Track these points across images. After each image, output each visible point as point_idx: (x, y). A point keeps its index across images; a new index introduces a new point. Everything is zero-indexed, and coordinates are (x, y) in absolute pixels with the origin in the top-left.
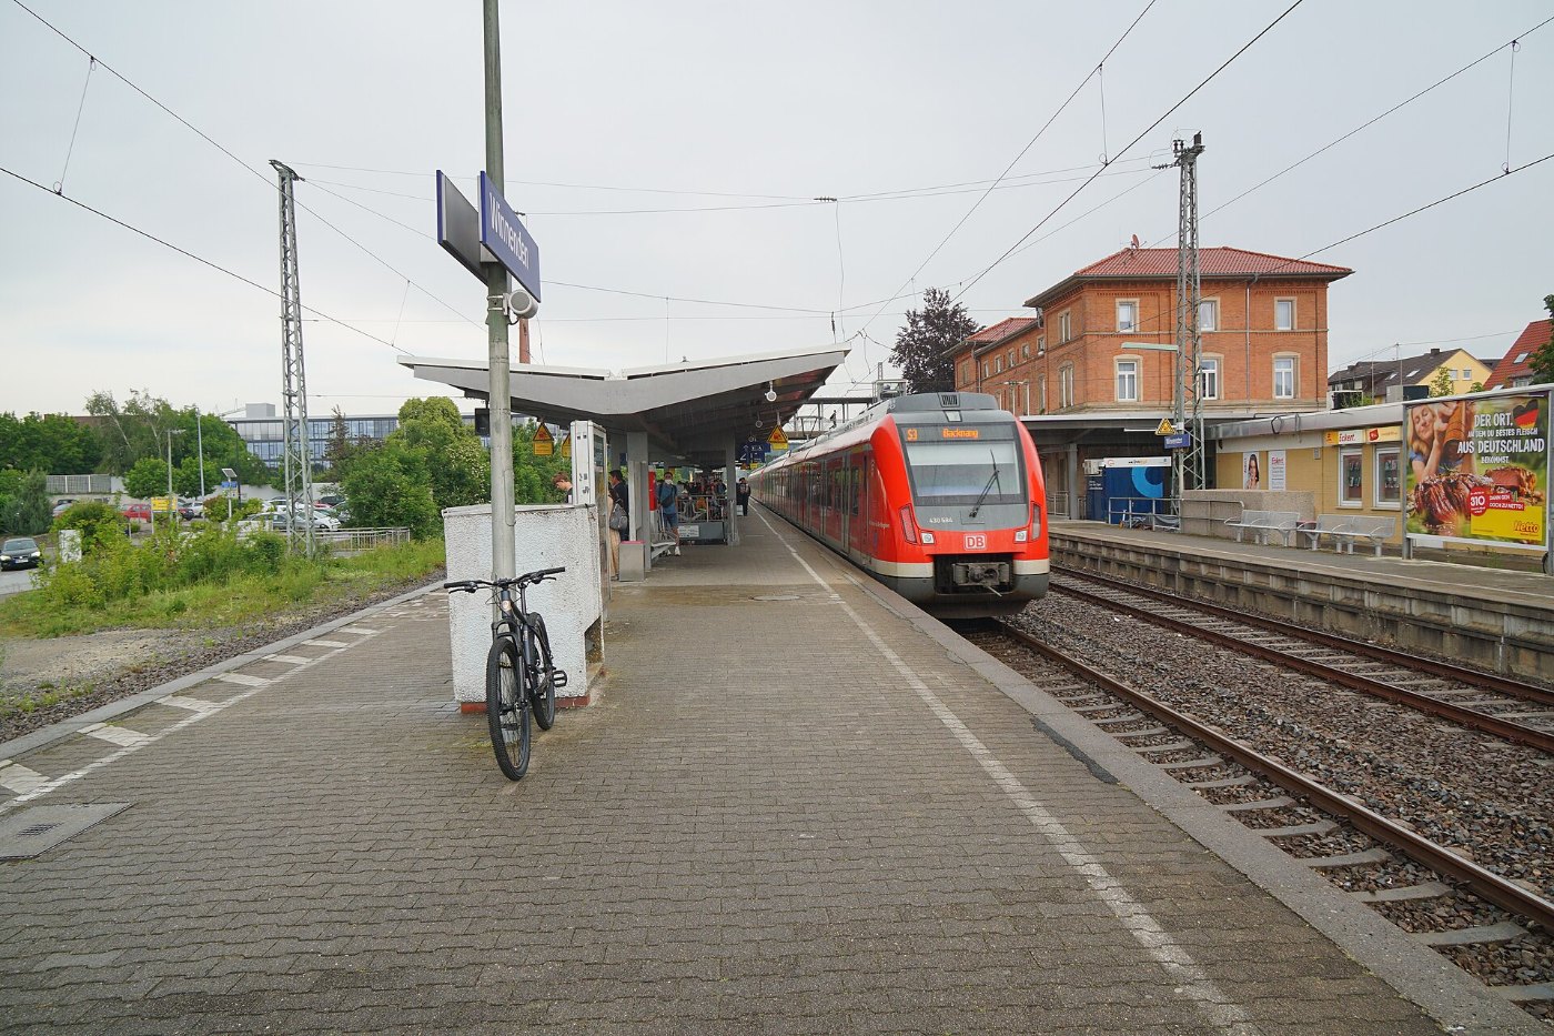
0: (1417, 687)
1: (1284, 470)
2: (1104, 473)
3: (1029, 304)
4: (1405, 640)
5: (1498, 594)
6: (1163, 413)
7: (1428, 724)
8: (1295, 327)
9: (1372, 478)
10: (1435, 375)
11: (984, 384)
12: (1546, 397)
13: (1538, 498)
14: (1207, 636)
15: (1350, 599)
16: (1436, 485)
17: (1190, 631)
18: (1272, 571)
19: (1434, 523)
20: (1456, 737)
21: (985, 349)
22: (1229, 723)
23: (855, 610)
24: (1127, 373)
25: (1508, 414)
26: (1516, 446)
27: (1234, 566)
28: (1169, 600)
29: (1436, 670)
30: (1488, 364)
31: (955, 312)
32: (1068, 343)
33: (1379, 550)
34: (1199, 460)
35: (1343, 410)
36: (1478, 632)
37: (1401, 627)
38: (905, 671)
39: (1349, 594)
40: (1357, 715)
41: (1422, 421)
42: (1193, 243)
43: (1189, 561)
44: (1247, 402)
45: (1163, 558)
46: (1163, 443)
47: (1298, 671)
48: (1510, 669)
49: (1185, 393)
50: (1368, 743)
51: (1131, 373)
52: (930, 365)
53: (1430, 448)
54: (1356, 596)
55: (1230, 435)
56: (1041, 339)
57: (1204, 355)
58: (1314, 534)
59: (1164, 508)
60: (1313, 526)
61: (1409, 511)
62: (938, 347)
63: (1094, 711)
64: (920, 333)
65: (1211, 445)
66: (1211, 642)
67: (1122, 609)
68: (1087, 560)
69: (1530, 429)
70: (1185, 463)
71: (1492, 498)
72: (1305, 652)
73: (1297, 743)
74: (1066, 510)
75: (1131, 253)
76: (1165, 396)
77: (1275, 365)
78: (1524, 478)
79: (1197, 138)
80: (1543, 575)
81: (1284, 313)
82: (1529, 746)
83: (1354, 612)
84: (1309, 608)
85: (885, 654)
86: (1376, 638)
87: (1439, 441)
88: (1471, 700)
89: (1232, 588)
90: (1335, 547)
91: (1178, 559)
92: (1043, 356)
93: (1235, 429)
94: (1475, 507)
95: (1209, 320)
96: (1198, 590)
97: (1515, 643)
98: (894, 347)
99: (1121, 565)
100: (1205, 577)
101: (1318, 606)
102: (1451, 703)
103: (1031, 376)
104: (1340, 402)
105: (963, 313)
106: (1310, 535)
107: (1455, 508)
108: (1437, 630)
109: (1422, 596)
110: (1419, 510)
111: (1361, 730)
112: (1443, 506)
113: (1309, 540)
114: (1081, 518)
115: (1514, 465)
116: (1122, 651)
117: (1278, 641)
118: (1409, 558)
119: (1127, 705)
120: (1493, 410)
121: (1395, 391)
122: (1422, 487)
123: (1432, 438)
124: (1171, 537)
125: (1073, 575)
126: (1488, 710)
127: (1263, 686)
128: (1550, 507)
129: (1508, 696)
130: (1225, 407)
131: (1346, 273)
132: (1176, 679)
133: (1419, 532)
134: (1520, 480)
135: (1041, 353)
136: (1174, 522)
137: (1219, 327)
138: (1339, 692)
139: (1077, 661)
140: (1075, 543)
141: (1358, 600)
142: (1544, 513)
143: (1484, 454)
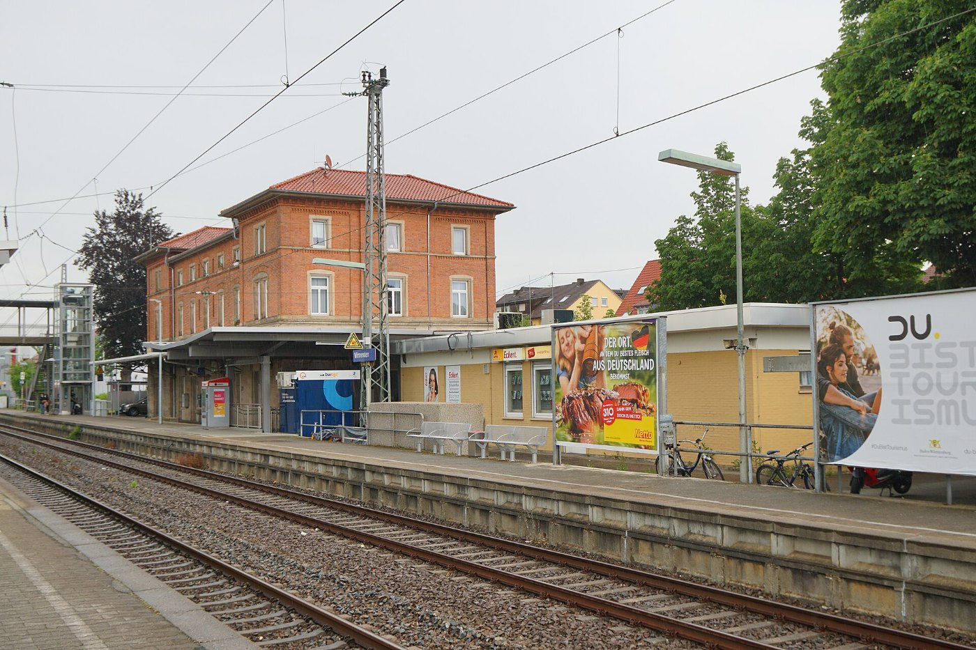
0: (562, 582)
1: (459, 384)
2: (296, 385)
3: (225, 214)
4: (554, 538)
5: (622, 493)
6: (353, 327)
7: (570, 615)
8: (469, 253)
9: (530, 393)
10: (579, 301)
11: (178, 292)
12: (654, 324)
13: (651, 409)
14: (386, 545)
15: (511, 503)
16: (578, 398)
17: (371, 541)
18: (446, 480)
19: (576, 431)
20: (591, 625)
21: (179, 257)
22: (403, 631)
23: (11, 539)
24: (320, 288)
25: (628, 338)
26: (634, 365)
27: (413, 476)
28: (354, 511)
29: (577, 565)
30: (620, 293)
31: (148, 217)
32: (263, 255)
33: (535, 457)
34: (386, 372)
35: (506, 330)
36: (609, 527)
37: (551, 527)
38: (60, 605)
39: (510, 498)
40: (514, 611)
41: (566, 342)
42: (379, 169)
43: (373, 472)
44: (428, 320)
45: (349, 470)
46: (352, 357)
47: (466, 574)
48: (632, 559)
49: (372, 310)
50: (521, 638)
51: (324, 288)
52: (120, 269)
53: (572, 365)
54: (516, 500)
55: (413, 350)
56: (237, 250)
57: (390, 273)
58: (482, 443)
59: (353, 420)
60: (482, 436)
61: (557, 422)
62: (129, 251)
63: (275, 631)
64: (109, 235)
65: (396, 359)
66: (391, 551)
67: (309, 523)
68: (278, 473)
69: (643, 351)
70: (374, 376)
71: (620, 409)
72: (473, 555)
73: (462, 644)
74: (260, 423)
75: (324, 172)
76: (356, 312)
77: (452, 287)
78: (641, 392)
79: (383, 72)
80: (655, 475)
81: (459, 239)
82: (644, 627)
83: (514, 515)
84: (477, 513)
85: (39, 588)
86: (534, 537)
87: (579, 358)
88: (603, 589)
89: (412, 496)
90: (499, 454)
91: (364, 471)
92: (238, 267)
93: (417, 344)
94: (607, 417)
95: (395, 240)
96: (382, 500)
97: (637, 536)
98: (81, 247)
99: (311, 477)
100: (389, 487)
101: (485, 510)
102: (589, 594)
103: (226, 286)
104: (505, 322)
105: (157, 218)
106: (479, 445)
107: (592, 418)
108: (577, 527)
109: (567, 498)
110: (565, 420)
111: (516, 625)
112: (584, 417)
113: (479, 449)
114: (273, 431)
115: (633, 381)
116: (305, 565)
117: (450, 546)
118: (559, 463)
119: (307, 621)
120: (618, 334)
121: (548, 314)
122: (566, 400)
123: (574, 357)
124: (359, 449)
125: (263, 489)
126: (615, 598)
127: (435, 591)
128: (659, 417)
129: (630, 583)
130: (409, 324)
131: (509, 207)
132: (357, 590)
133: (565, 440)
134: (638, 394)
135: (236, 264)
136: (362, 433)
137: (403, 249)
138: (500, 591)
139: (259, 579)
140: (266, 456)
141: (517, 504)
142: (655, 422)
143: (611, 372)
